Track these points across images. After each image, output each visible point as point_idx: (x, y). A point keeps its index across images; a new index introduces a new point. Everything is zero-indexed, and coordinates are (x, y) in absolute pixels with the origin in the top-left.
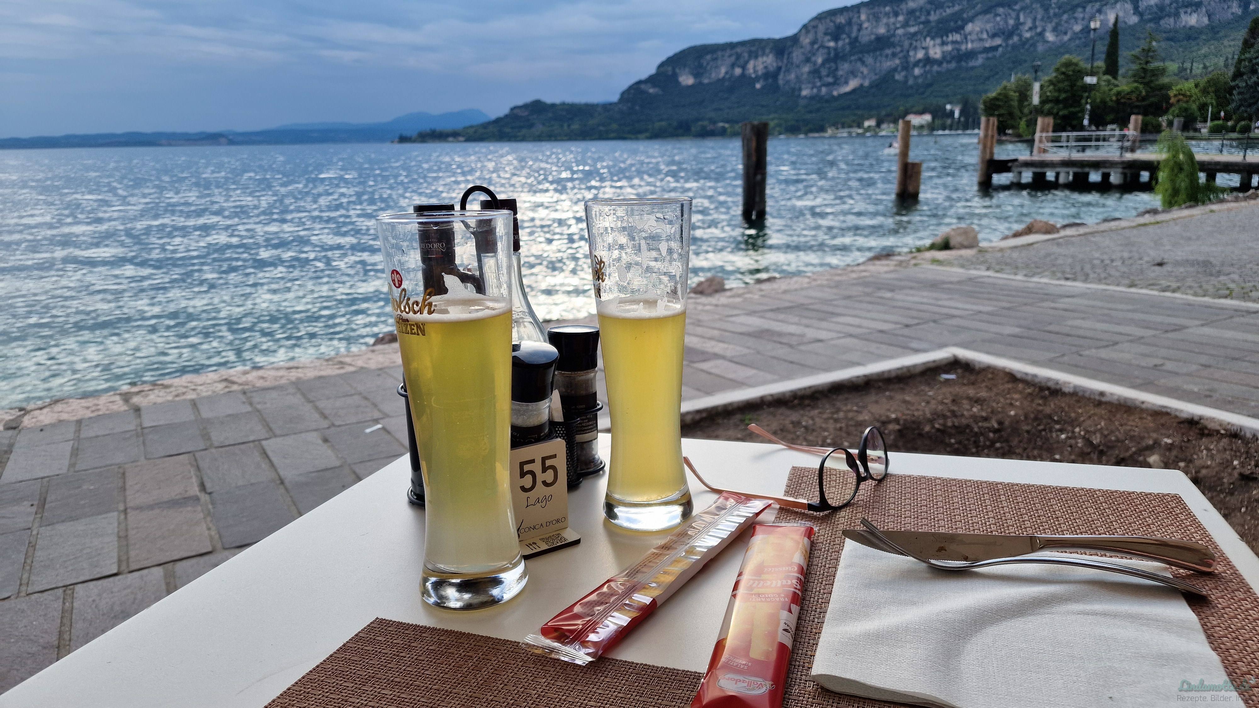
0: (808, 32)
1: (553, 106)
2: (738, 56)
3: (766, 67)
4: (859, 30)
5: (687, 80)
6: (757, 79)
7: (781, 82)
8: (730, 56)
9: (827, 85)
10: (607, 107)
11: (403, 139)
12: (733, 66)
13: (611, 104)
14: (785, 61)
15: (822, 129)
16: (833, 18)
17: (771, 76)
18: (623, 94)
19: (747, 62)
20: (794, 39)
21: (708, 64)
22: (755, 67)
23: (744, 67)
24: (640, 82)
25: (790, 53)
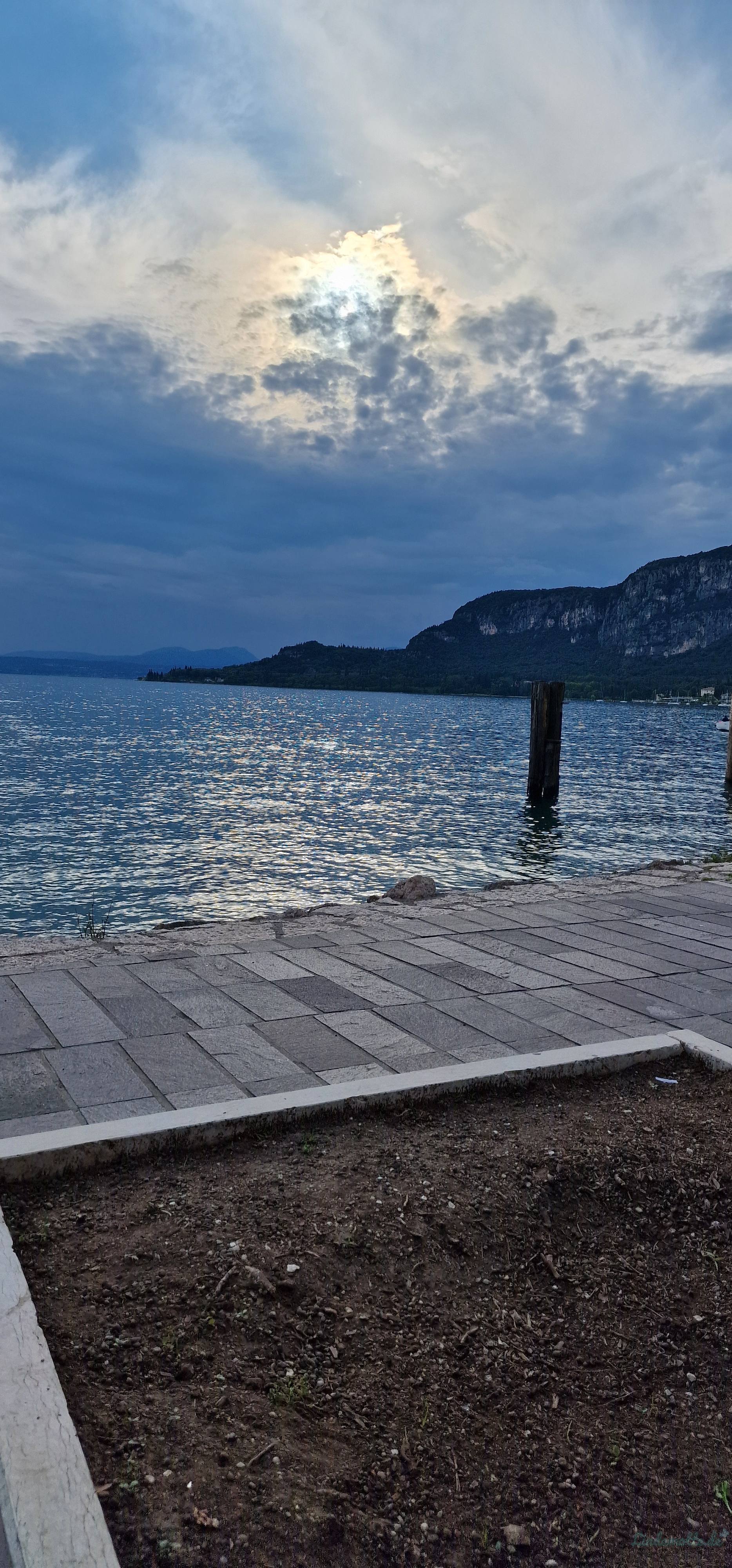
0: (635, 583)
1: (331, 648)
2: (551, 606)
3: (583, 620)
4: (697, 585)
5: (490, 630)
6: (572, 632)
7: (600, 638)
8: (541, 606)
9: (656, 644)
10: (393, 654)
11: (152, 677)
12: (544, 617)
13: (397, 651)
14: (607, 614)
15: (649, 695)
16: (666, 569)
17: (588, 630)
18: (412, 641)
19: (562, 613)
20: (618, 590)
21: (514, 612)
22: (570, 619)
23: (557, 619)
24: (434, 628)
25: (612, 606)
